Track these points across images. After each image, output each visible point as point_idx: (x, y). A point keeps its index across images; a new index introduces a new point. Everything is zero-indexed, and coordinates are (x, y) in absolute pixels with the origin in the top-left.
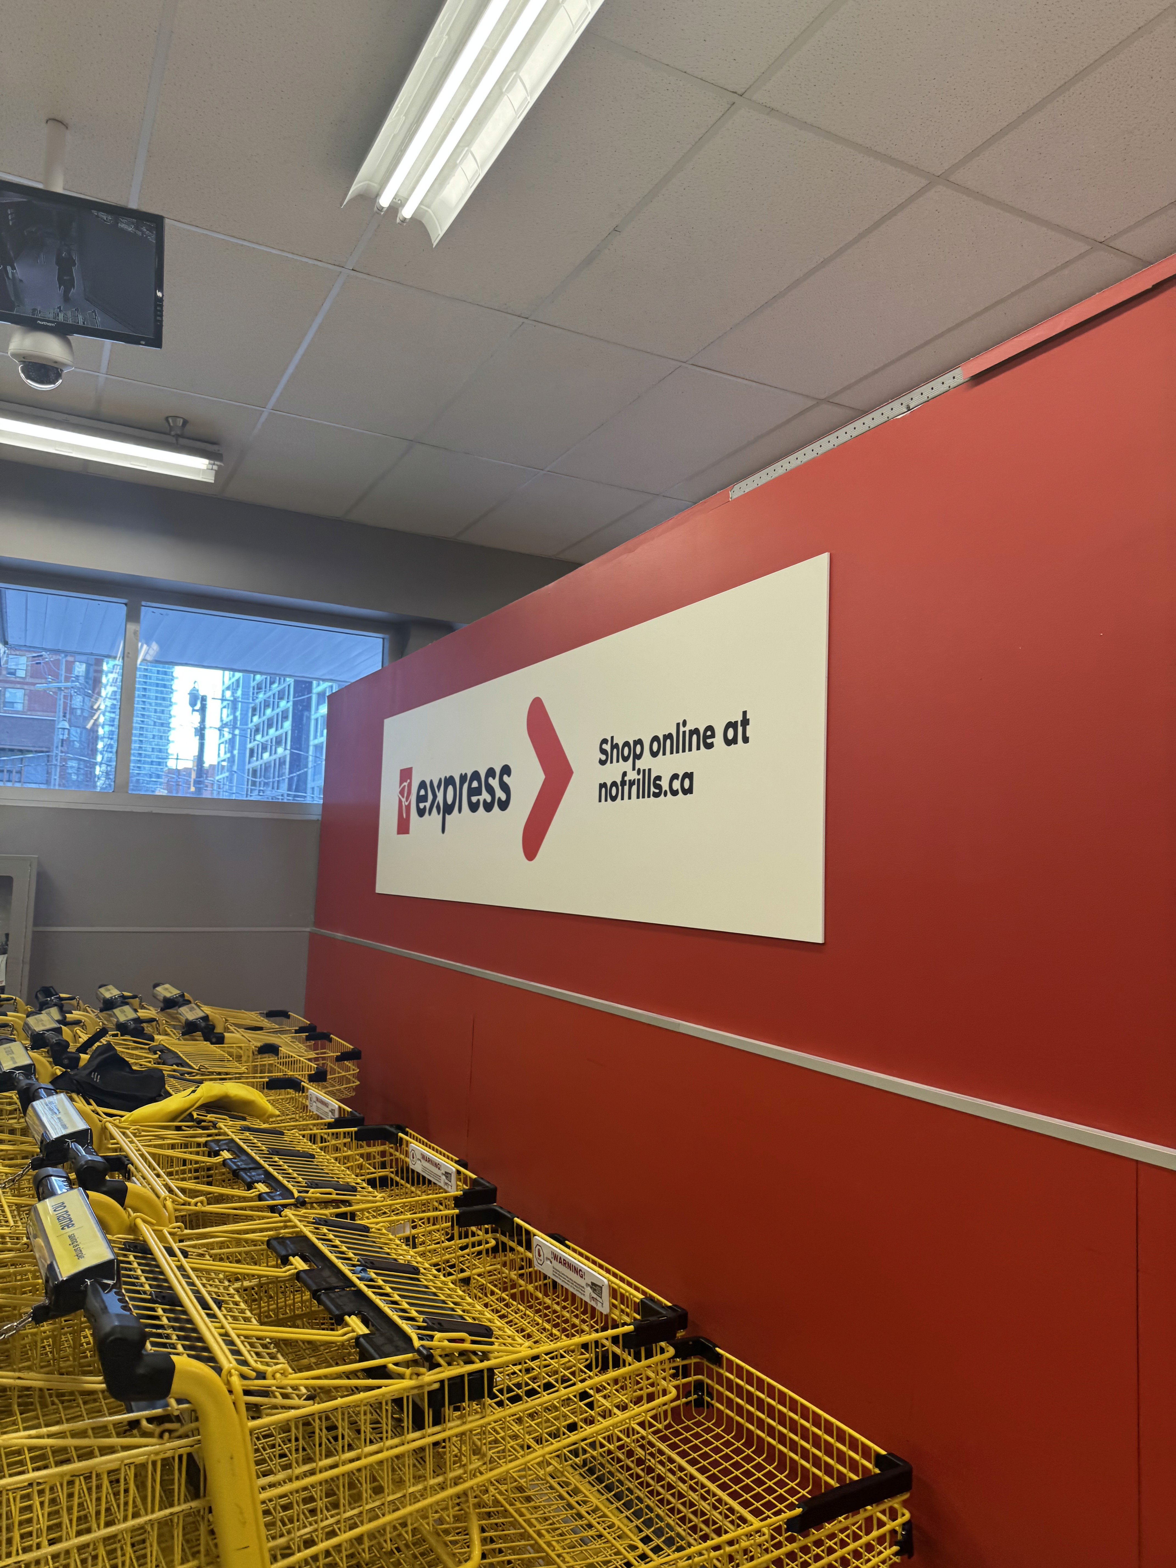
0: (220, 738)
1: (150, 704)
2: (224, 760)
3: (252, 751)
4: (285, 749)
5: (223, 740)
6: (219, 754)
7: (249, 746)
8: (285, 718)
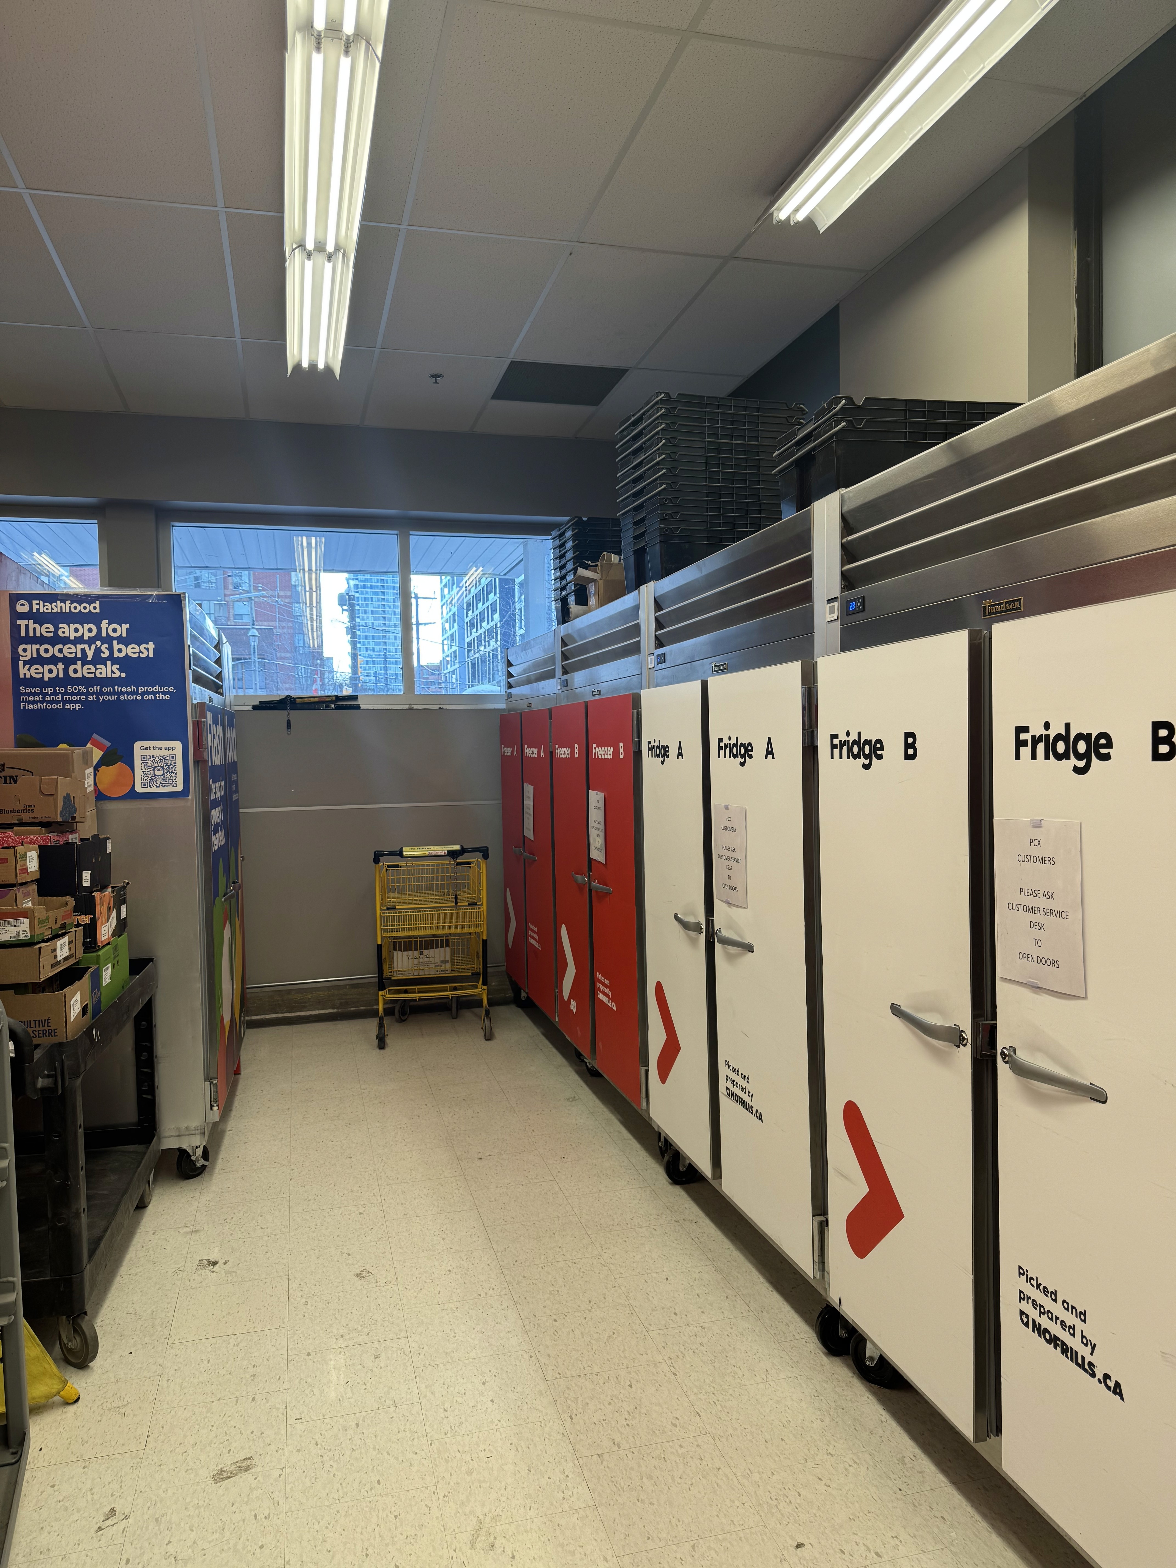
0: (443, 635)
1: (390, 607)
2: (448, 656)
3: (469, 644)
4: (497, 641)
5: (445, 636)
6: (443, 650)
7: (467, 640)
8: (494, 611)
